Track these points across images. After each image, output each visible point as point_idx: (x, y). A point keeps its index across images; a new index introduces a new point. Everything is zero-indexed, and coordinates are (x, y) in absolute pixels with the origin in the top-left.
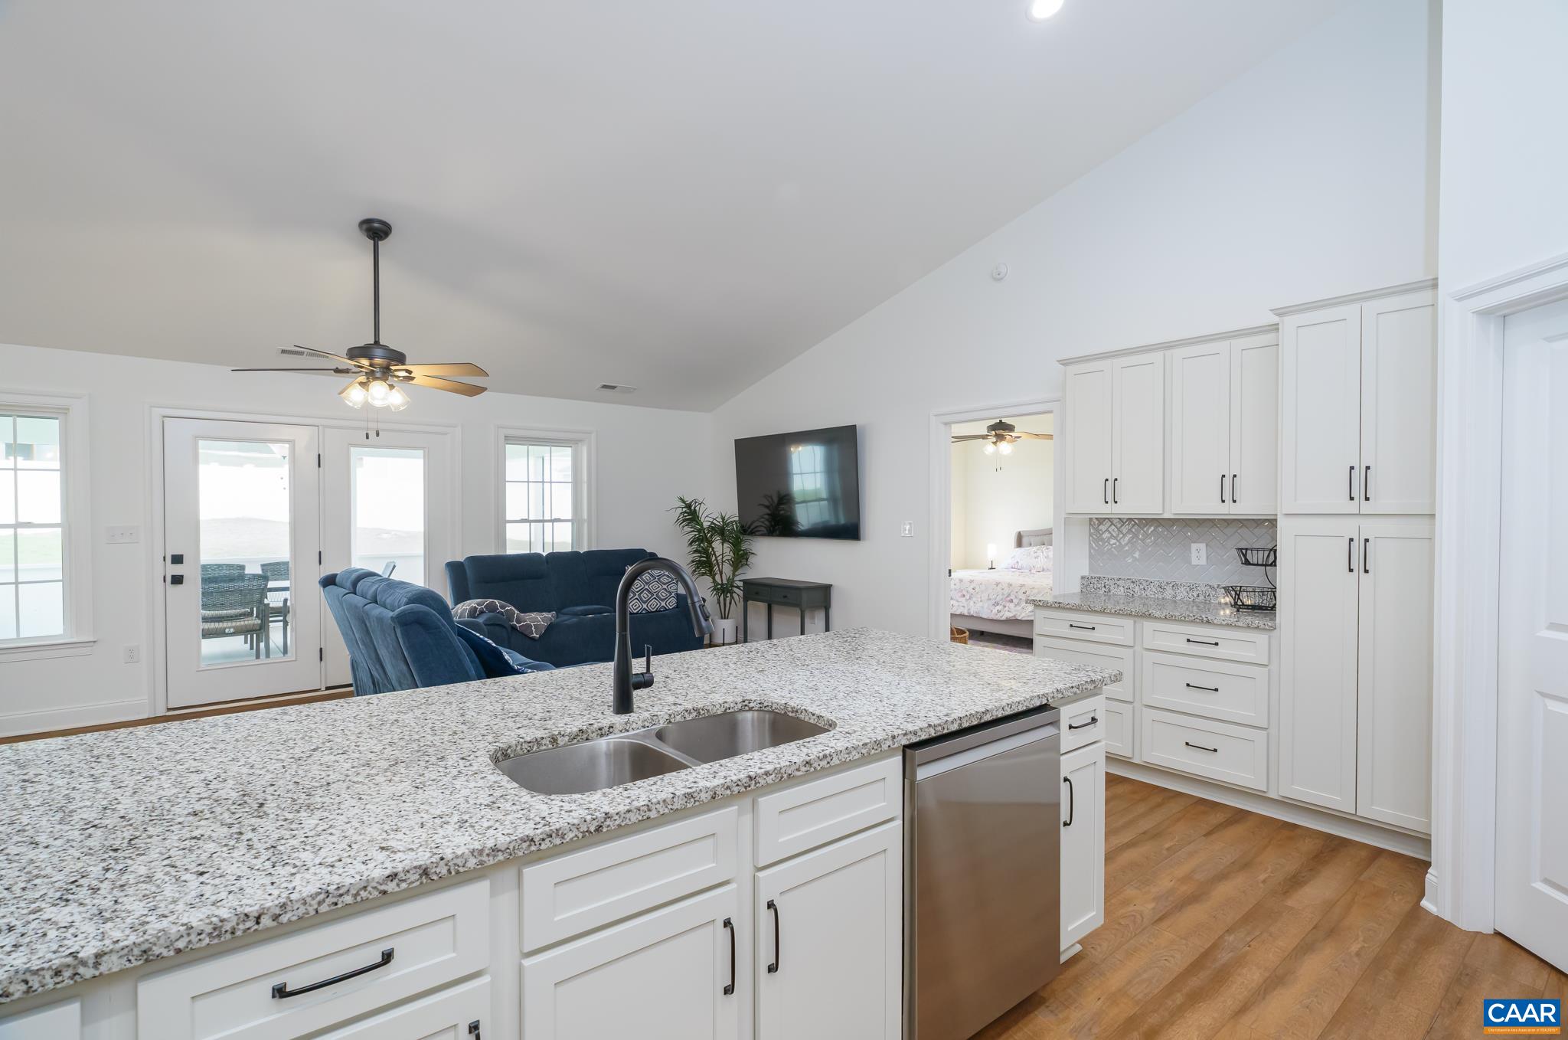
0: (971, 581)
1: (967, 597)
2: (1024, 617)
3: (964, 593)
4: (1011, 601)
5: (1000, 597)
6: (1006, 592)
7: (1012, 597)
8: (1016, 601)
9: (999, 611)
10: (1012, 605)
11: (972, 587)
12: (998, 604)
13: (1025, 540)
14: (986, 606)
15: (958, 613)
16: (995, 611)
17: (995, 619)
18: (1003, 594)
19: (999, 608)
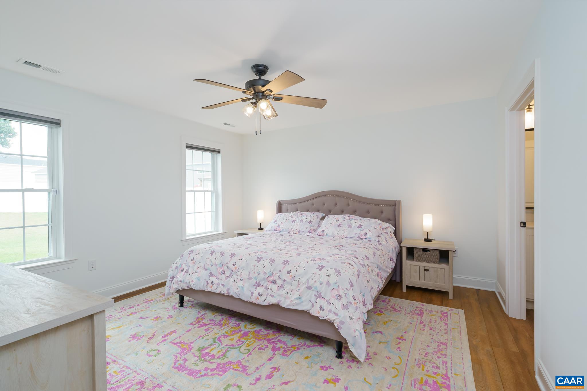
0: (233, 255)
1: (228, 273)
2: (287, 306)
3: (225, 268)
4: (274, 282)
5: (262, 276)
6: (268, 270)
7: (275, 278)
8: (279, 282)
9: (260, 295)
10: (274, 287)
11: (233, 262)
12: (259, 285)
13: (284, 207)
14: (246, 285)
15: (218, 292)
16: (256, 294)
17: (256, 303)
18: (265, 273)
19: (260, 289)
